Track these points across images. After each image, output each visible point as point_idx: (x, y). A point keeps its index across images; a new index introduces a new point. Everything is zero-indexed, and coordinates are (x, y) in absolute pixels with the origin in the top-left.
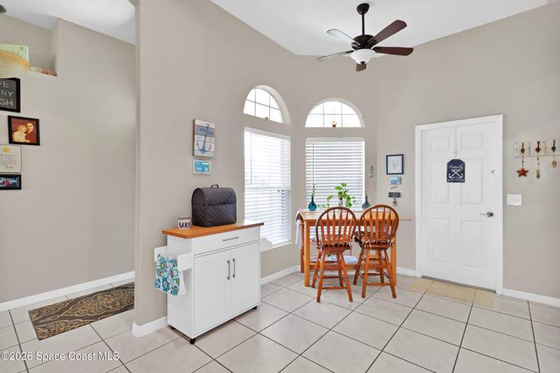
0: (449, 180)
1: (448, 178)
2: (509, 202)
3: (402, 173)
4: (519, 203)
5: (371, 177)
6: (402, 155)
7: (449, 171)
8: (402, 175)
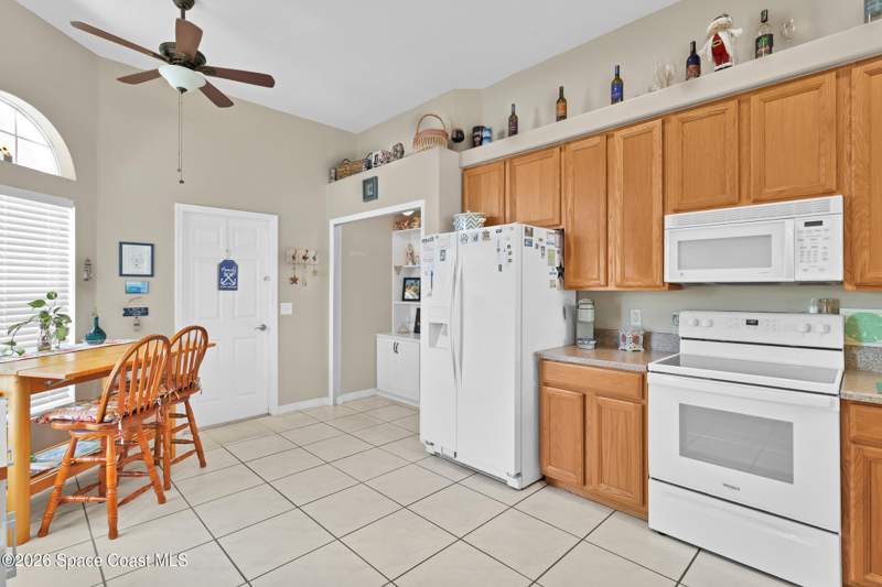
0: (220, 288)
1: (220, 285)
2: (283, 313)
3: (152, 275)
4: (290, 312)
5: (87, 280)
6: (152, 245)
7: (221, 275)
8: (150, 278)
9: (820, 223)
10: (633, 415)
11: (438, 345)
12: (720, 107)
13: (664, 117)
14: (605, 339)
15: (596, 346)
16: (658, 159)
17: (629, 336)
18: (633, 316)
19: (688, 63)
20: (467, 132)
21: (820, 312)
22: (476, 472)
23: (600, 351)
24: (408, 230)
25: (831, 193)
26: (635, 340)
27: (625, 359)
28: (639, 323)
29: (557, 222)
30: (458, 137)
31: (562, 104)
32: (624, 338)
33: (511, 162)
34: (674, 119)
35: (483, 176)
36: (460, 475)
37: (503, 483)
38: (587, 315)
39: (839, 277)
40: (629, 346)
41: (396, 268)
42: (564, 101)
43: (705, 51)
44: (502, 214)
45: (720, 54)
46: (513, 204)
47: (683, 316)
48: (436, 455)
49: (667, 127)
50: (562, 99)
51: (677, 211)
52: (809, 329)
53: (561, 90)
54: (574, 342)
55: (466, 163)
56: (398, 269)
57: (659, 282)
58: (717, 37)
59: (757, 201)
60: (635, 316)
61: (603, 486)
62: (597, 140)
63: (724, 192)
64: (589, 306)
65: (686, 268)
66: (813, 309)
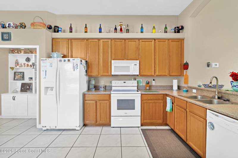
9: (136, 65)
10: (108, 104)
11: (47, 94)
12: (121, 40)
13: (111, 39)
14: (96, 88)
15: (95, 90)
16: (110, 48)
17: (102, 87)
18: (102, 82)
19: (115, 30)
20: (53, 27)
21: (134, 80)
22: (64, 130)
23: (96, 91)
24: (17, 54)
25: (137, 60)
26: (103, 87)
27: (102, 92)
28: (103, 84)
29: (85, 59)
30: (50, 28)
31: (86, 28)
32: (101, 87)
33: (71, 40)
34: (113, 40)
35: (61, 42)
36: (59, 133)
37: (75, 130)
38: (93, 82)
39: (138, 74)
40: (102, 89)
41: (11, 68)
42: (87, 28)
43: (118, 28)
44: (68, 54)
45: (121, 30)
46: (72, 52)
47: (113, 82)
48: (47, 130)
49: (112, 41)
50: (86, 27)
51: (113, 60)
52: (133, 83)
53: (86, 25)
54: (89, 89)
55: (54, 37)
56: (12, 68)
57: (110, 75)
58: (121, 26)
59: (127, 60)
60: (103, 82)
61: (101, 122)
62: (96, 40)
63: (122, 57)
64: (94, 80)
65: (116, 72)
66: (133, 80)
